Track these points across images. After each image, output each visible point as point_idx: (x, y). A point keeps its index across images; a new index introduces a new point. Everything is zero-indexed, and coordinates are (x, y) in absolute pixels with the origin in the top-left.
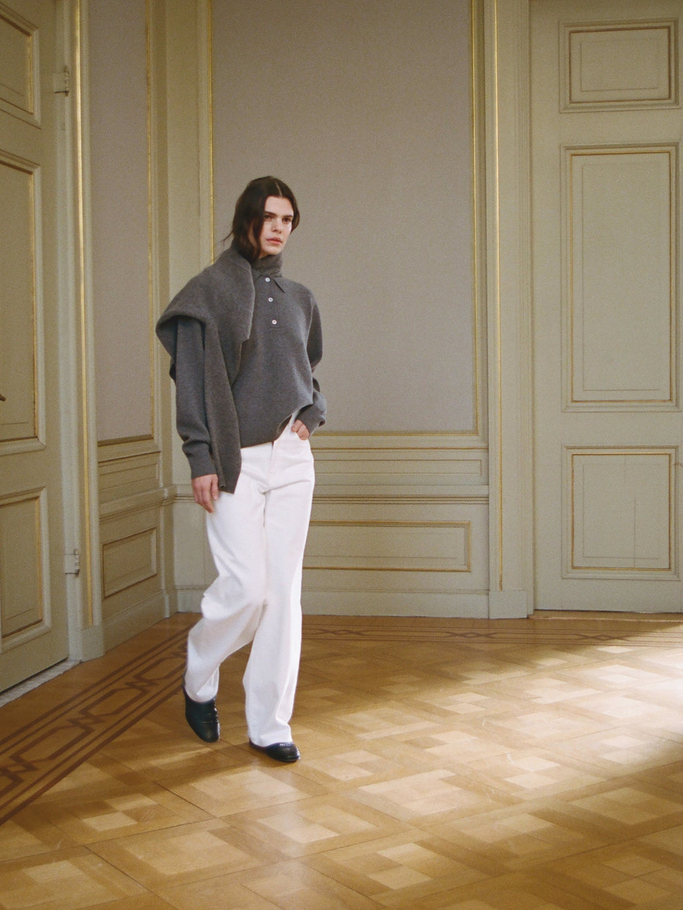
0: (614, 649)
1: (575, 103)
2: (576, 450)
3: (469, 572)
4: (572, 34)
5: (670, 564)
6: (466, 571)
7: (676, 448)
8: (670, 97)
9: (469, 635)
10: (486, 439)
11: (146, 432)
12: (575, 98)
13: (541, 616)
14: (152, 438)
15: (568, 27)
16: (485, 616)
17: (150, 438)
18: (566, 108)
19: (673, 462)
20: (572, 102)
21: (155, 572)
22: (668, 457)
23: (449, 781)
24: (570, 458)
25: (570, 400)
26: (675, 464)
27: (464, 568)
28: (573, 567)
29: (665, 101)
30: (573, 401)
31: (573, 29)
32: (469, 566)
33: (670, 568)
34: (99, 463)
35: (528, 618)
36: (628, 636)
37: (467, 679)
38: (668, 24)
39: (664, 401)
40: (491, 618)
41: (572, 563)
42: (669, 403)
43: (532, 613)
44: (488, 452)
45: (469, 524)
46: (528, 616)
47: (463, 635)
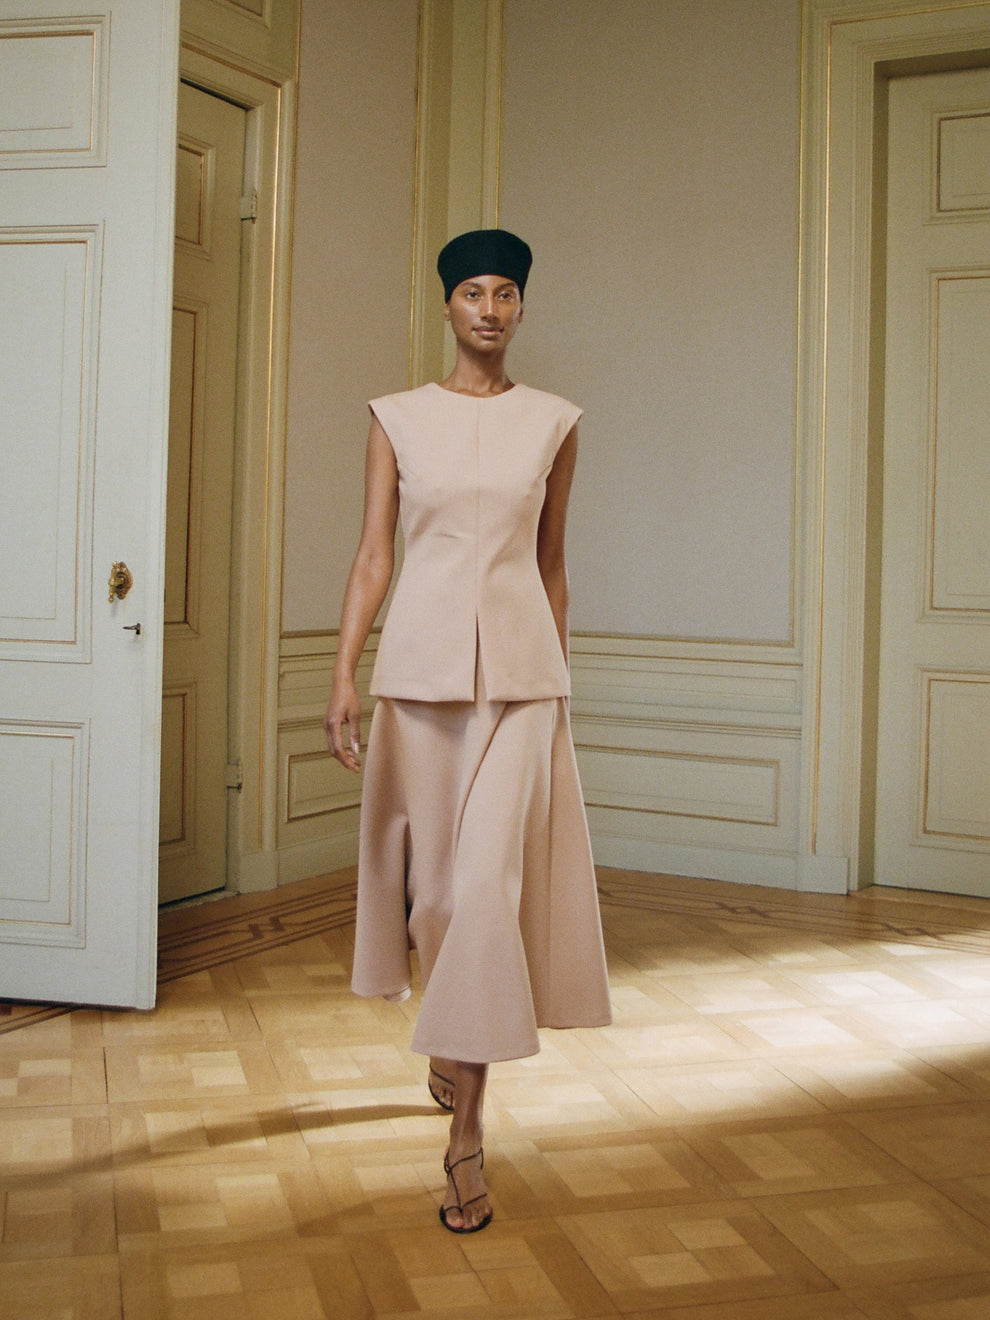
1: (944, 212)
2: (934, 674)
3: (775, 825)
4: (942, 122)
6: (769, 824)
15: (937, 112)
18: (932, 218)
20: (939, 211)
24: (926, 682)
25: (928, 607)
27: (772, 820)
28: (926, 832)
30: (932, 608)
31: (944, 115)
32: (777, 818)
34: (280, 657)
35: (848, 895)
40: (799, 889)
41: (924, 823)
43: (856, 888)
44: (803, 671)
45: (777, 763)
46: (848, 891)
47: (733, 910)
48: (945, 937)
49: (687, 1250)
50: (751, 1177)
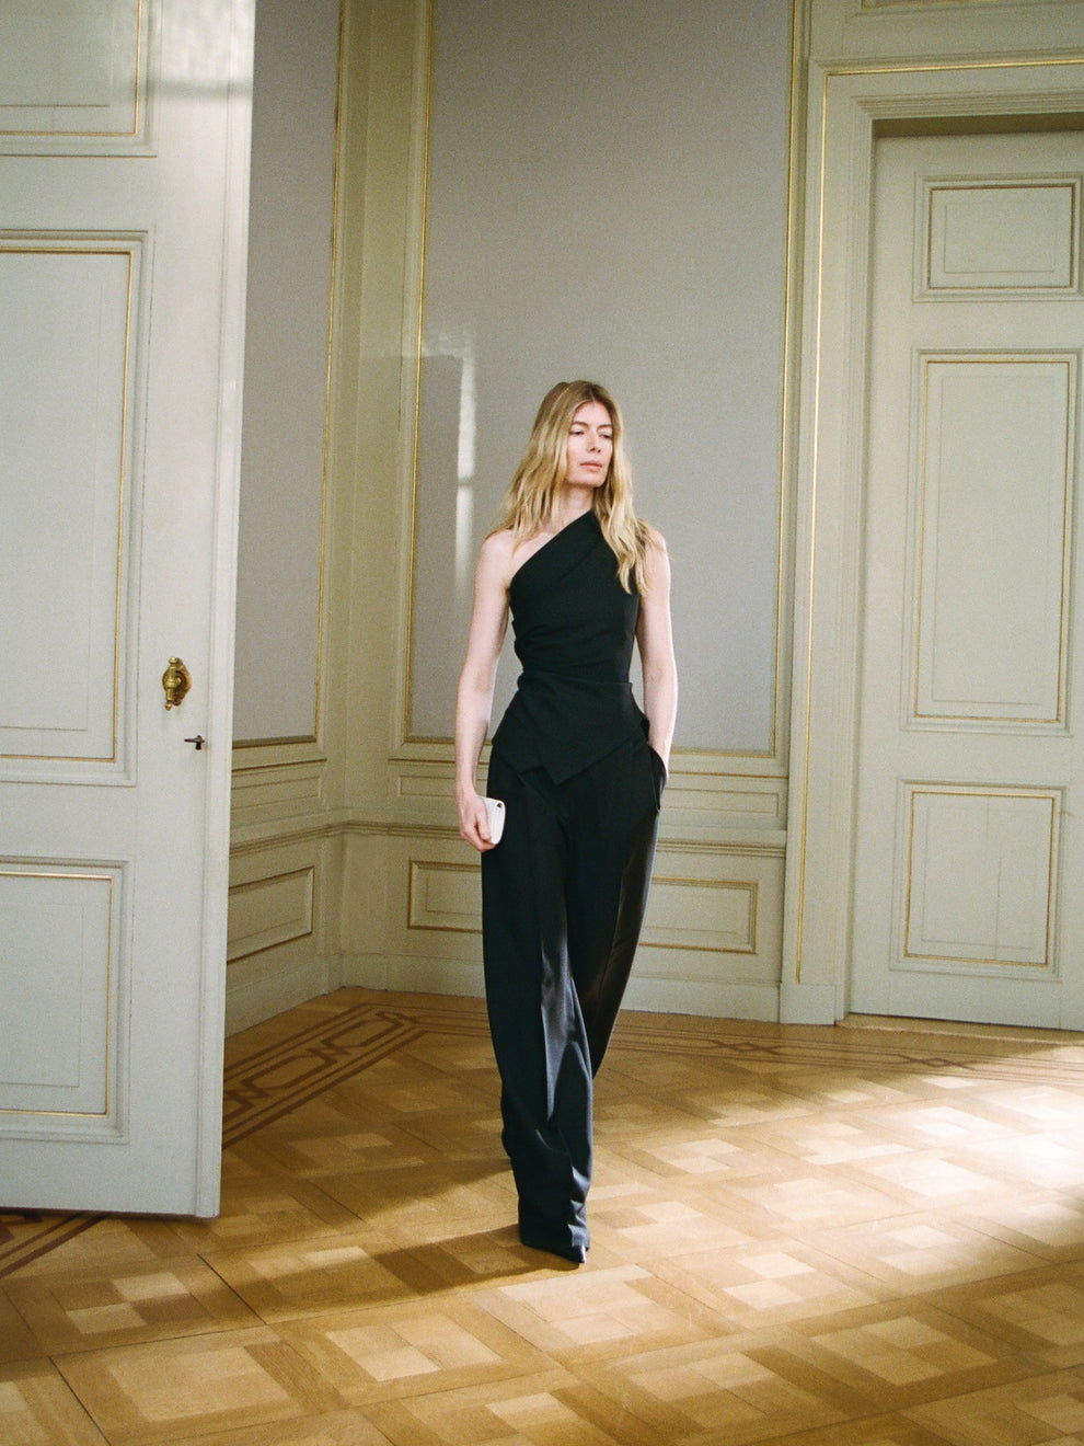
0: (948, 1082)
1: (934, 288)
2: (917, 785)
3: (752, 953)
4: (934, 192)
5: (1047, 958)
6: (749, 953)
7: (1062, 790)
8: (1071, 285)
9: (743, 1048)
10: (786, 764)
11: (307, 731)
12: (934, 282)
13: (854, 1024)
14: (315, 741)
15: (929, 181)
16: (773, 1019)
17: (311, 740)
18: (923, 295)
19: (1058, 809)
20: (930, 287)
21: (310, 930)
22: (1051, 801)
23: (639, 1286)
24: (909, 797)
25: (912, 713)
26: (1062, 813)
27: (748, 948)
28: (907, 955)
29: (1065, 290)
30: (917, 715)
31: (938, 184)
33: (1046, 963)
35: (835, 1025)
36: (975, 1062)
37: (719, 1116)
38: (1071, 181)
39: (1049, 721)
40: (781, 1021)
41: (906, 946)
42: (1056, 725)
43: (842, 1017)
44: (788, 783)
45: (754, 884)
46: (835, 1022)
47: (733, 1047)
48: (976, 1066)
49: (1067, 1435)
50: (1048, 1345)
